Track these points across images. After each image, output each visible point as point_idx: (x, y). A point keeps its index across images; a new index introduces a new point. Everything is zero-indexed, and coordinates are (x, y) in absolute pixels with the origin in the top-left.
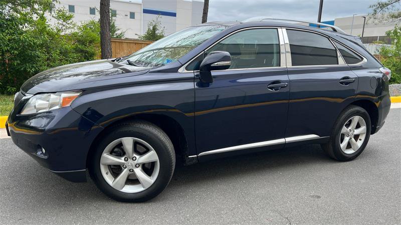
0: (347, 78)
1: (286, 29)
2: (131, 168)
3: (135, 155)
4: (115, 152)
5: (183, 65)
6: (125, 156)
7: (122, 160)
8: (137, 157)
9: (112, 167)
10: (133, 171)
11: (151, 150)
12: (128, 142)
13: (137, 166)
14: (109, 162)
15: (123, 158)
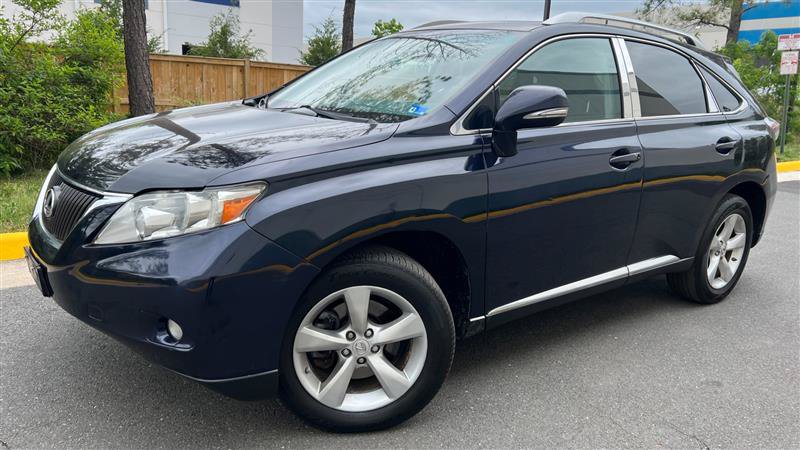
0: (726, 140)
1: (626, 40)
2: (362, 354)
3: (370, 326)
4: (321, 321)
5: (458, 117)
6: (349, 329)
7: (340, 338)
8: (376, 329)
9: (315, 356)
10: (365, 360)
11: (410, 312)
12: (358, 298)
13: (376, 348)
14: (313, 346)
15: (343, 333)
